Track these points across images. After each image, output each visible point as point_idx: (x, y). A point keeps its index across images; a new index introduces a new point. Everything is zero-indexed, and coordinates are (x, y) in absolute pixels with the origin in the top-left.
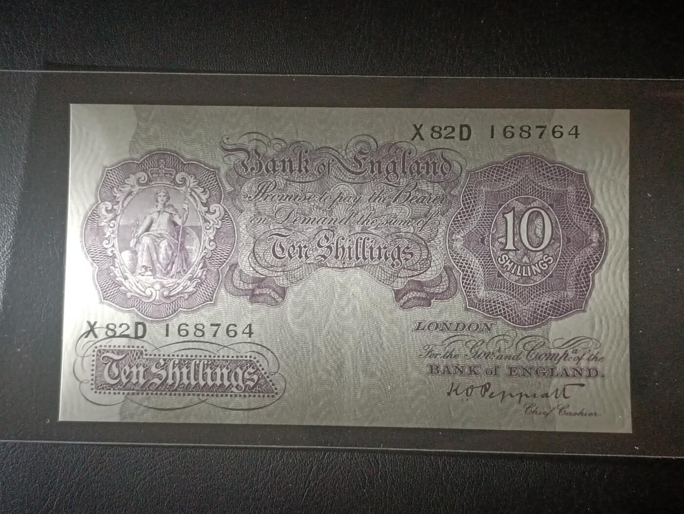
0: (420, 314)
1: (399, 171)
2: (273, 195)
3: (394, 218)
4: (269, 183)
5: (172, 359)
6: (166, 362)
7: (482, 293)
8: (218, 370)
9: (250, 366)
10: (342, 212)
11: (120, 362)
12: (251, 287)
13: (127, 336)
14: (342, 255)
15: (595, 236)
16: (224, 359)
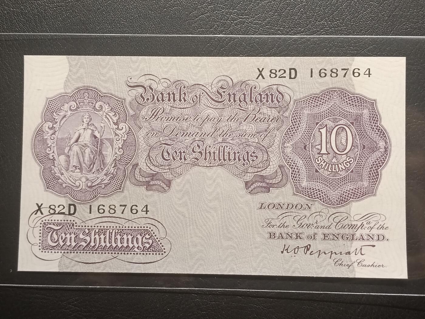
0: (263, 197)
1: (248, 99)
2: (162, 117)
3: (244, 132)
4: (160, 109)
5: (94, 229)
6: (90, 231)
7: (304, 184)
8: (125, 236)
9: (147, 233)
10: (209, 129)
11: (59, 231)
12: (147, 179)
13: (63, 213)
14: (209, 158)
15: (382, 144)
16: (129, 228)
